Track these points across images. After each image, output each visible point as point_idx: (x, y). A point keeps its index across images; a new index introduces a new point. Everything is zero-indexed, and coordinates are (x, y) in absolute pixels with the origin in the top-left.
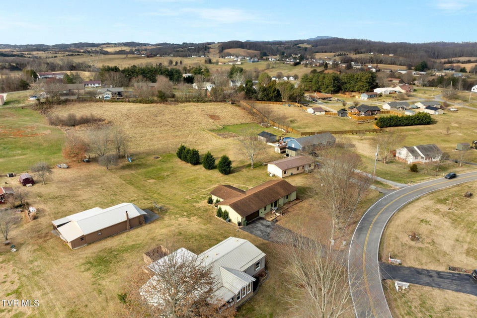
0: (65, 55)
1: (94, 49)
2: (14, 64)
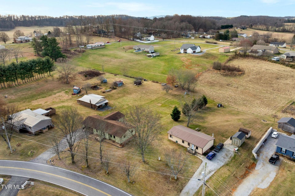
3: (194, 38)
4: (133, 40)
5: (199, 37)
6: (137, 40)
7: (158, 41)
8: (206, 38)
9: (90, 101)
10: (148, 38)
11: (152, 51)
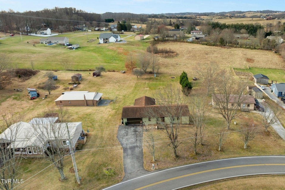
0: (217, 18)
1: (241, 14)
2: (182, 22)
3: (90, 31)
4: (27, 35)
5: (95, 30)
6: (31, 34)
7: (57, 34)
8: (102, 30)
9: (85, 97)
10: (43, 31)
11: (68, 44)
